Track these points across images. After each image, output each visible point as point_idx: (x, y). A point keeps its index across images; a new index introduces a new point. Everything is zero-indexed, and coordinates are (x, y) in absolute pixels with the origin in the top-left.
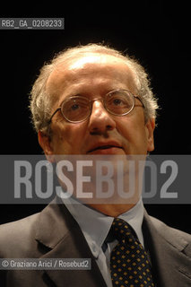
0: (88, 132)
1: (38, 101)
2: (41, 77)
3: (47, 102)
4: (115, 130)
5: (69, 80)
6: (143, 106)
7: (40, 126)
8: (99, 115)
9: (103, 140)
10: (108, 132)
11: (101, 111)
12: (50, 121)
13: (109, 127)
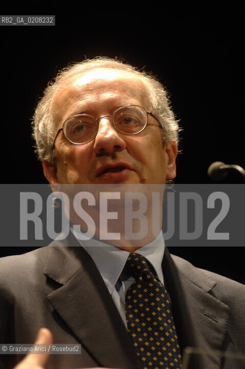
0: (94, 154)
1: (41, 125)
2: (44, 99)
3: (50, 126)
4: (125, 151)
5: (72, 98)
6: (160, 126)
7: (44, 154)
8: (106, 133)
9: (110, 162)
10: (117, 153)
11: (108, 129)
12: (54, 147)
13: (118, 147)
